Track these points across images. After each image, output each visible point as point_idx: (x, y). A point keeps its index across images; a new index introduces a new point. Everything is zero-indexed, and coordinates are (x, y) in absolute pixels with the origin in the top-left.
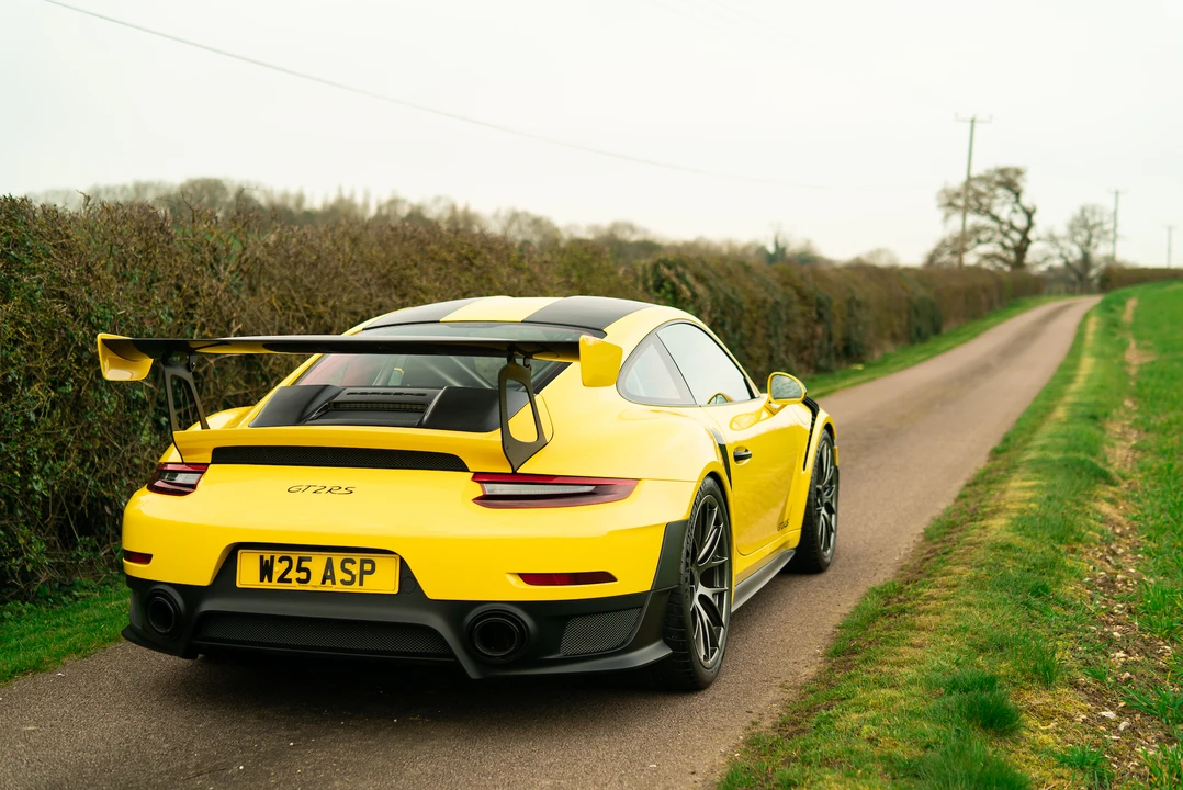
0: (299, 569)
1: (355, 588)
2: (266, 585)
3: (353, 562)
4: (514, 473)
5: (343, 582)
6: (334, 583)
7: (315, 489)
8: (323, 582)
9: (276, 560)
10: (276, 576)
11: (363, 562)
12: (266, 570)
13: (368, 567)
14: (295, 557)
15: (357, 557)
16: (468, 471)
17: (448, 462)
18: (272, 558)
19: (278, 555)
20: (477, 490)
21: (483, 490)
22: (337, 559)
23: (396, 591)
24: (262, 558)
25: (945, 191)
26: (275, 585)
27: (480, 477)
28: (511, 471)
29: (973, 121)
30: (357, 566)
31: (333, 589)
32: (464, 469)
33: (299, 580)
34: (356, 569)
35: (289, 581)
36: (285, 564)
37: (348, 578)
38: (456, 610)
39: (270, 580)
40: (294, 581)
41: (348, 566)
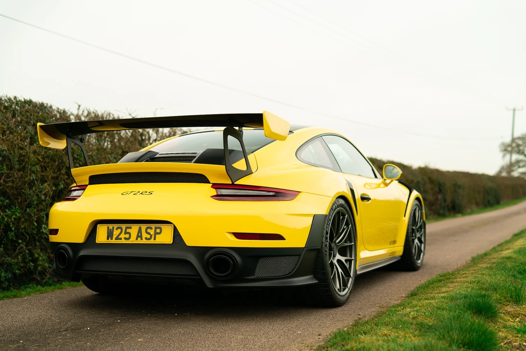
0: (126, 233)
1: (152, 241)
2: (110, 241)
3: (151, 229)
4: (233, 184)
5: (146, 239)
6: (142, 239)
7: (135, 193)
8: (137, 239)
9: (115, 228)
10: (114, 237)
11: (156, 228)
12: (110, 235)
13: (158, 231)
14: (124, 226)
15: (153, 226)
16: (210, 183)
17: (200, 179)
18: (113, 228)
19: (116, 226)
20: (214, 192)
21: (217, 192)
22: (144, 227)
23: (171, 243)
24: (108, 228)
25: (503, 144)
26: (114, 241)
27: (216, 186)
28: (231, 183)
29: (514, 110)
30: (153, 230)
31: (141, 242)
32: (208, 182)
33: (125, 239)
34: (152, 232)
35: (121, 239)
36: (119, 230)
37: (148, 236)
38: (201, 251)
39: (112, 239)
40: (123, 239)
41: (149, 230)
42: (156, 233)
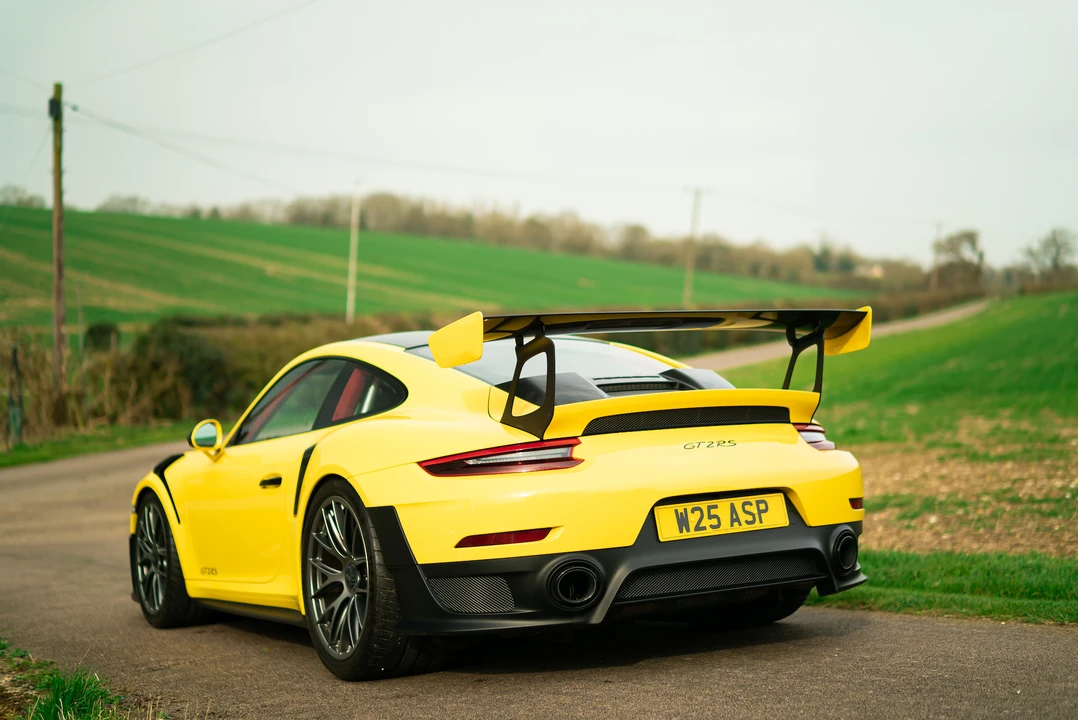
0: (711, 517)
1: (757, 526)
2: (685, 535)
3: (751, 504)
5: (747, 522)
6: (740, 524)
8: (732, 525)
9: (689, 511)
10: (692, 526)
11: (758, 502)
12: (683, 522)
13: (762, 506)
14: (704, 505)
15: (753, 499)
16: (790, 422)
18: (685, 510)
19: (689, 506)
22: (738, 502)
23: (787, 524)
24: (676, 511)
26: (693, 534)
30: (754, 506)
31: (741, 530)
33: (712, 527)
34: (754, 510)
35: (704, 528)
36: (698, 514)
37: (750, 518)
38: (823, 534)
39: (688, 530)
40: (708, 528)
41: (747, 508)
42: (760, 512)
